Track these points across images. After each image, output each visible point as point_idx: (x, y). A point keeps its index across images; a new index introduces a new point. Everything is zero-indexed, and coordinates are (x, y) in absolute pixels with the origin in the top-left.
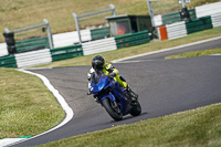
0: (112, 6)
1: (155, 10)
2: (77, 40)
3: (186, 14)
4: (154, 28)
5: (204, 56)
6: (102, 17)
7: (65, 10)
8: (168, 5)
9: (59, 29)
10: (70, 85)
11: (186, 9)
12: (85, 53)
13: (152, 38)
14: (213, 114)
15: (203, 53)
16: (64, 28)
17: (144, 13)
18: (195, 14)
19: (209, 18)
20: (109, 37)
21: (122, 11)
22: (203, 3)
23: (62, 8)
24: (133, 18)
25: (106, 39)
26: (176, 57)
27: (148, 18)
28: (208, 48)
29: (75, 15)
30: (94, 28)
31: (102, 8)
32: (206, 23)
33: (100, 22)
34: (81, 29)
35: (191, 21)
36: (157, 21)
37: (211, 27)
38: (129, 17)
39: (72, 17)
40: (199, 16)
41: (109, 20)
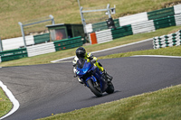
0: (52, 17)
1: (87, 20)
2: (23, 44)
3: (112, 23)
4: (86, 35)
5: (126, 57)
6: (43, 25)
7: (12, 20)
8: (98, 16)
9: (7, 35)
10: (16, 81)
11: (111, 19)
12: (30, 55)
13: (84, 42)
14: (134, 104)
15: (126, 55)
16: (12, 35)
17: (77, 22)
18: (118, 23)
19: (130, 26)
20: (49, 41)
21: (59, 20)
22: (125, 15)
23: (9, 18)
24: (68, 27)
25: (47, 43)
26: (104, 58)
27: (81, 26)
28: (129, 51)
29: (20, 24)
30: (36, 34)
31: (43, 18)
32: (127, 30)
33: (41, 29)
34: (26, 35)
35: (115, 29)
36: (88, 29)
37: (132, 34)
38: (65, 25)
39: (18, 26)
40: (122, 24)
41: (49, 27)
